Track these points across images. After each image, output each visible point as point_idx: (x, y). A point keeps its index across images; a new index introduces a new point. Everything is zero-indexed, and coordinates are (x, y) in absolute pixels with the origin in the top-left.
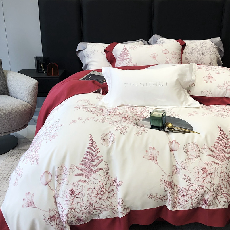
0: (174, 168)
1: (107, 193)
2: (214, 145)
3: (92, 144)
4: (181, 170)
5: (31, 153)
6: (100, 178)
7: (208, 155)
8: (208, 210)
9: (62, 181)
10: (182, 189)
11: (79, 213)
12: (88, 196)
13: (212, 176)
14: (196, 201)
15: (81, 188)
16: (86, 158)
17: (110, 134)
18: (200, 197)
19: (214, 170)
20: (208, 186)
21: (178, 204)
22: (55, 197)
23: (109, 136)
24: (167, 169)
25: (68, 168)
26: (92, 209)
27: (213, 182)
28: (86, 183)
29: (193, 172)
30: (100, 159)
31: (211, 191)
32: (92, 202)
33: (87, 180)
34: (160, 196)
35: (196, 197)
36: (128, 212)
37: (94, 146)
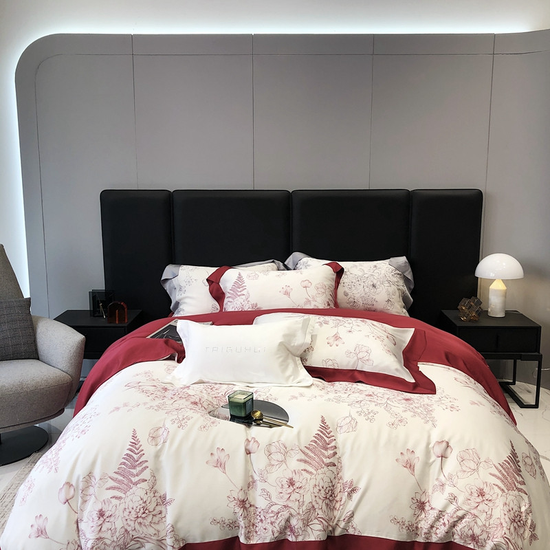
0: (251, 480)
1: (151, 516)
2: (309, 445)
3: (135, 443)
4: (258, 483)
5: (49, 457)
6: (142, 493)
7: (298, 460)
8: (296, 542)
9: (88, 498)
10: (259, 510)
11: (109, 546)
12: (124, 519)
13: (301, 491)
14: (278, 529)
15: (114, 508)
16: (124, 464)
17: (163, 429)
18: (283, 523)
19: (304, 482)
20: (295, 505)
21: (255, 534)
22: (77, 522)
23: (161, 431)
24: (239, 481)
25: (98, 478)
26: (129, 540)
27: (301, 500)
28: (122, 500)
29: (275, 485)
30: (144, 465)
31: (299, 514)
32: (129, 529)
33: (123, 496)
34: (227, 522)
35: (278, 522)
36: (182, 545)
37: (137, 446)
